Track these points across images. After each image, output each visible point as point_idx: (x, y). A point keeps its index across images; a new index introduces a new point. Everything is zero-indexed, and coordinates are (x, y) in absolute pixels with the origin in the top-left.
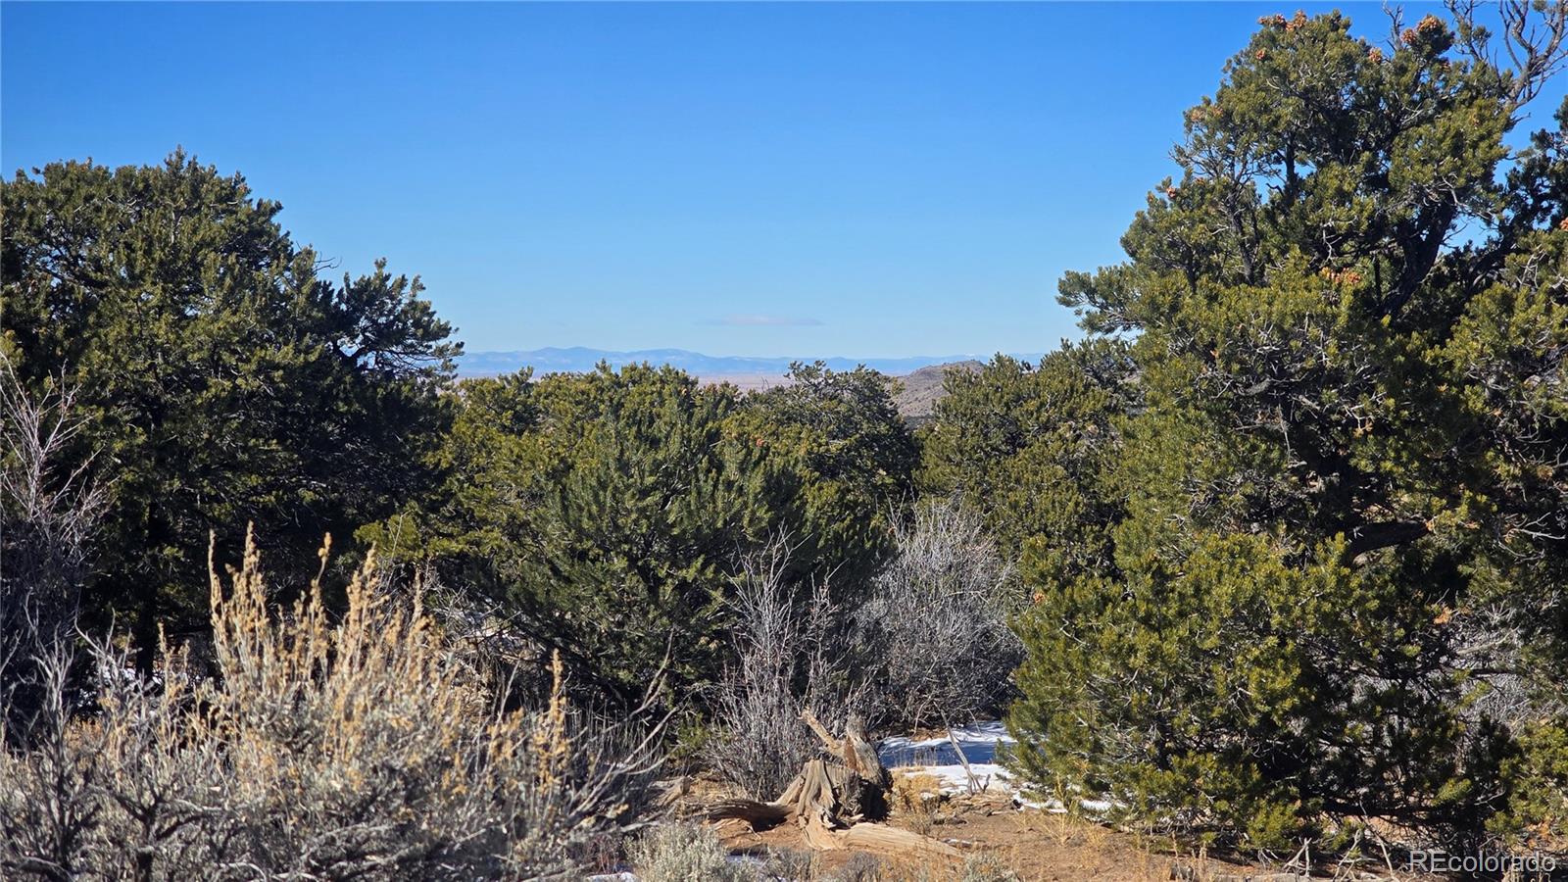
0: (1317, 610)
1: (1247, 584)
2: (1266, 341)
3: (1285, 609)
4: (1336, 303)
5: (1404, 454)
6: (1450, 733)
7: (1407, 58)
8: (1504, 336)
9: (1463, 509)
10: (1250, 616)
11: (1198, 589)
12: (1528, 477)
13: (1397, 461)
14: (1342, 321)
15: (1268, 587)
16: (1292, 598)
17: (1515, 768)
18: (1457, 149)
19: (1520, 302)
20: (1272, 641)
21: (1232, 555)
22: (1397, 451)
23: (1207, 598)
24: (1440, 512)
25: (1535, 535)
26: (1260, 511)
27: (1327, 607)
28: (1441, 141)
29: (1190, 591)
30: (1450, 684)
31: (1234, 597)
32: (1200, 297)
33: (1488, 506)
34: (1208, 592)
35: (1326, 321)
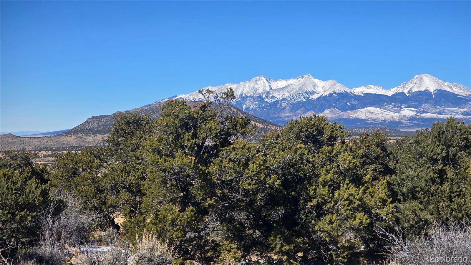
0: (187, 221)
1: (174, 216)
2: (176, 169)
3: (181, 221)
4: (191, 163)
5: (202, 190)
6: (208, 243)
7: (199, 111)
8: (221, 168)
9: (213, 200)
10: (173, 223)
11: (164, 217)
12: (223, 193)
13: (201, 191)
14: (192, 166)
15: (178, 217)
16: (182, 219)
17: (220, 249)
18: (210, 131)
19: (224, 161)
20: (178, 227)
21: (169, 210)
22: (201, 190)
23: (166, 219)
24: (209, 201)
25: (226, 205)
26: (173, 201)
27: (189, 220)
28: (208, 129)
29: (163, 218)
30: (208, 233)
31: (171, 219)
32: (162, 160)
33: (217, 199)
34: (166, 218)
35: (189, 166)
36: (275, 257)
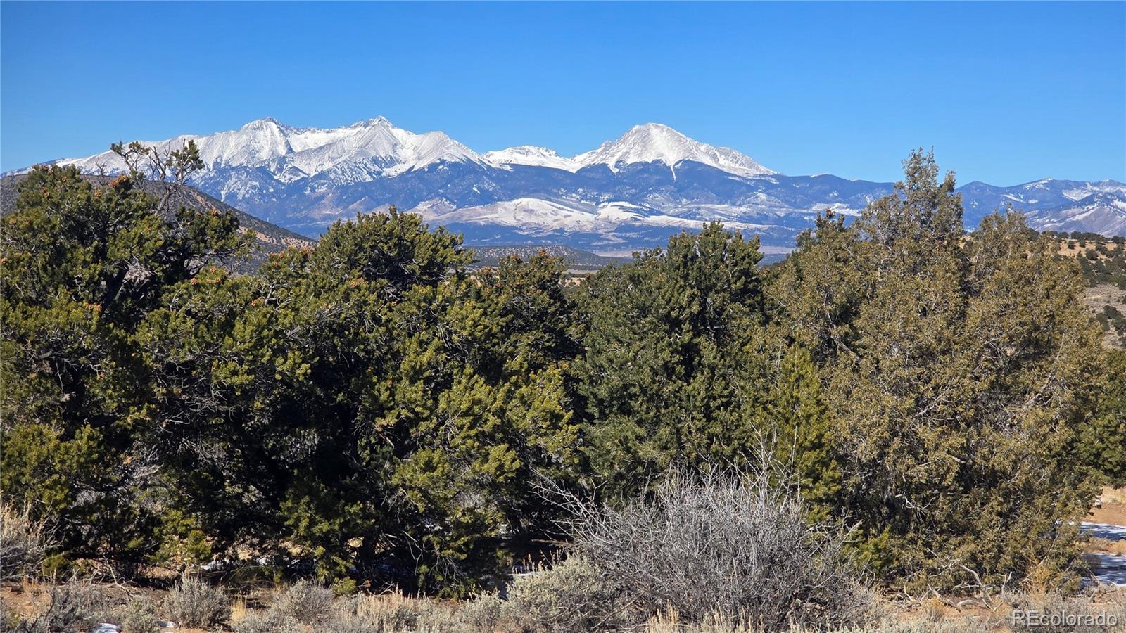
0: (78, 461)
1: (45, 451)
2: (54, 336)
3: (63, 462)
4: (91, 320)
5: (118, 387)
6: (132, 516)
7: (113, 194)
8: (166, 332)
9: (144, 412)
10: (44, 467)
11: (20, 453)
12: (169, 393)
13: (114, 390)
14: (94, 328)
15: (54, 451)
16: (66, 456)
17: (161, 531)
18: (140, 244)
19: (172, 317)
20: (55, 477)
21: (33, 436)
22: (114, 385)
23: (24, 457)
24: (133, 413)
25: (176, 422)
26: (44, 414)
27: (82, 460)
28: (133, 239)
29: (16, 454)
30: (130, 493)
31: (38, 457)
32: (18, 312)
33: (155, 410)
34: (25, 455)
35: (86, 327)
36: (295, 550)
